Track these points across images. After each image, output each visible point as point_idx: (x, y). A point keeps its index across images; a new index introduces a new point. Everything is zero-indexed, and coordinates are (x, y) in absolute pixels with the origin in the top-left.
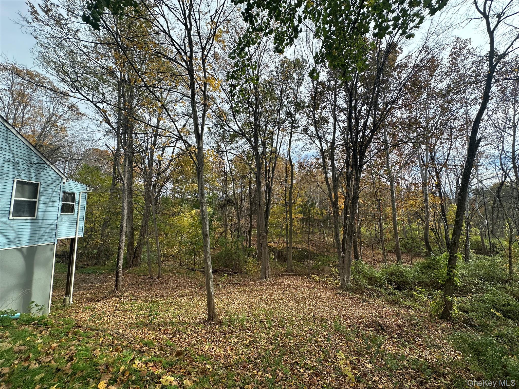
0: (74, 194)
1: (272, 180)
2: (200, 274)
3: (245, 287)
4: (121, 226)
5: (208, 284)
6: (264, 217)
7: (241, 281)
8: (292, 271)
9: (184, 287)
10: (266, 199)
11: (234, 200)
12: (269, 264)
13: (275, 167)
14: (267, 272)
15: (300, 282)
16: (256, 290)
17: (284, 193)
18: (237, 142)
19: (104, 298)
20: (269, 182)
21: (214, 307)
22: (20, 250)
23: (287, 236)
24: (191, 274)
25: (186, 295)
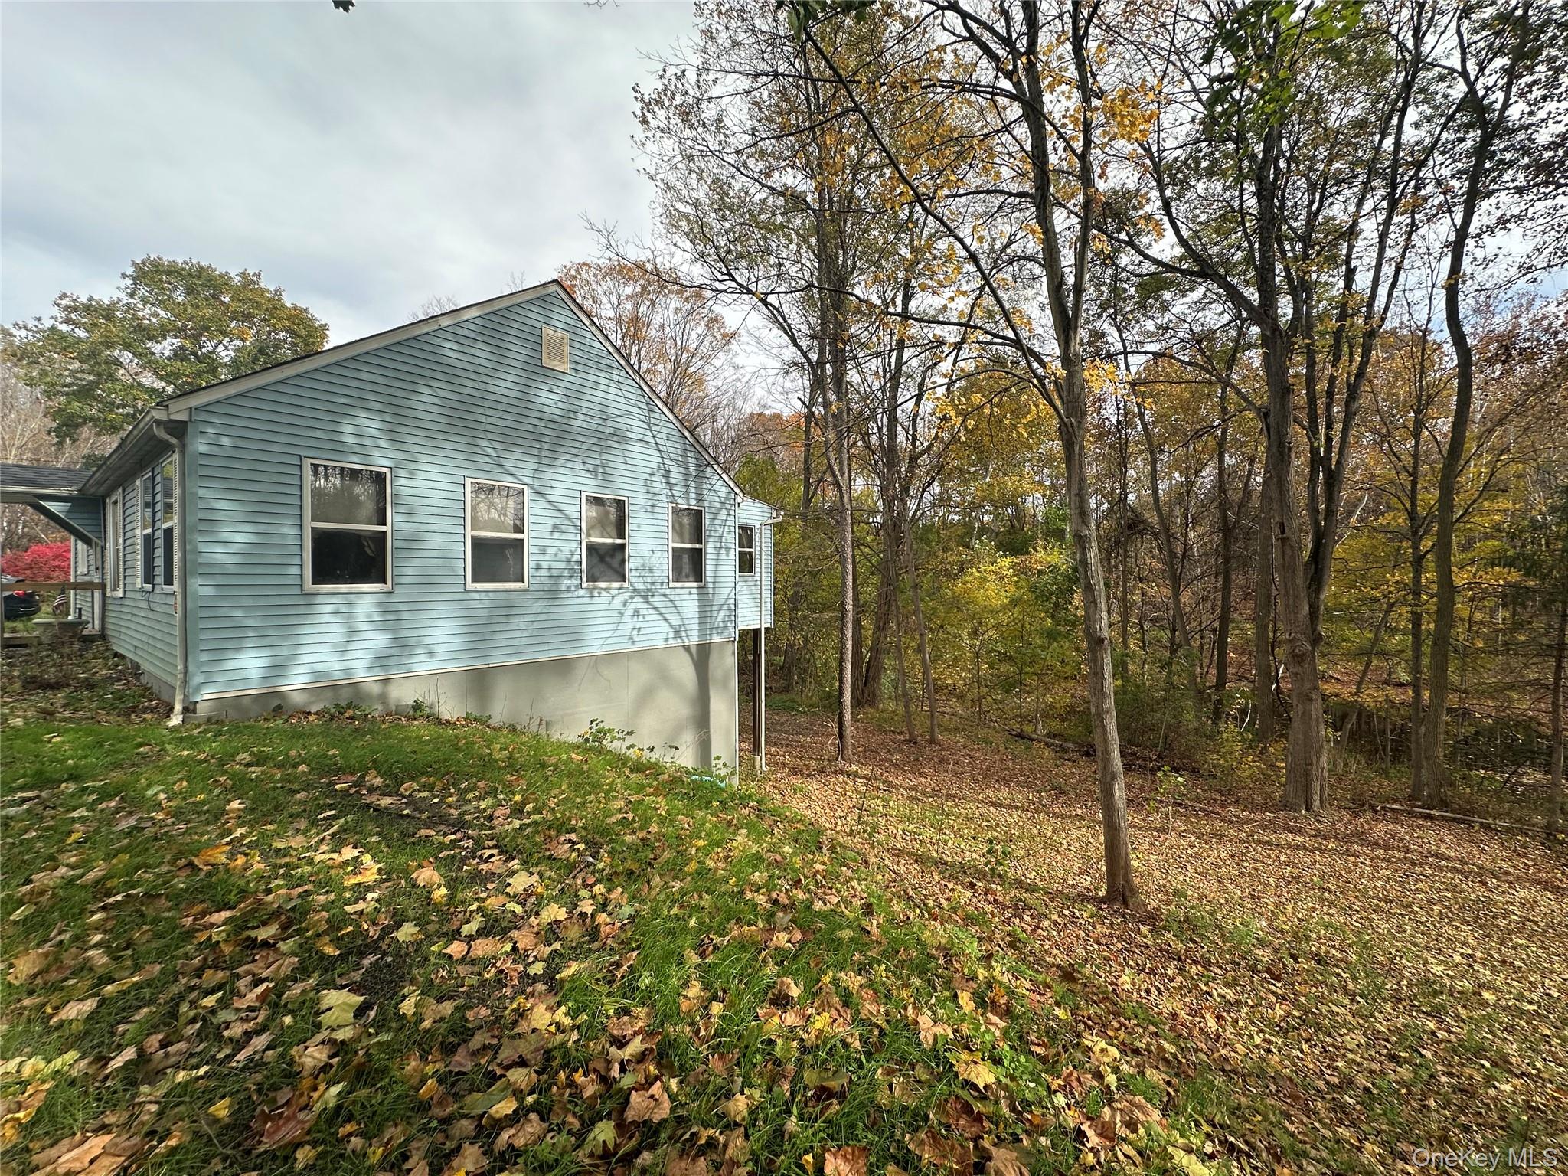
0: (751, 529)
1: (1345, 432)
2: (1047, 753)
3: (1217, 824)
4: (843, 604)
5: (1108, 792)
6: (1301, 582)
7: (1197, 800)
8: (1445, 805)
9: (1006, 782)
10: (1314, 511)
11: (1153, 519)
12: (1323, 759)
13: (1360, 374)
14: (1316, 786)
15: (1492, 854)
16: (1268, 843)
17: (1406, 480)
18: (1165, 308)
19: (821, 771)
20: (1329, 439)
21: (1127, 866)
22: (687, 648)
23: (1417, 657)
24: (1019, 748)
25: (1017, 808)
